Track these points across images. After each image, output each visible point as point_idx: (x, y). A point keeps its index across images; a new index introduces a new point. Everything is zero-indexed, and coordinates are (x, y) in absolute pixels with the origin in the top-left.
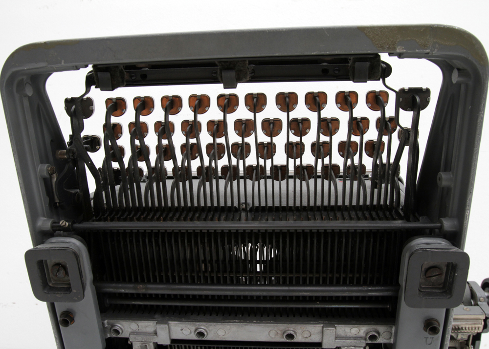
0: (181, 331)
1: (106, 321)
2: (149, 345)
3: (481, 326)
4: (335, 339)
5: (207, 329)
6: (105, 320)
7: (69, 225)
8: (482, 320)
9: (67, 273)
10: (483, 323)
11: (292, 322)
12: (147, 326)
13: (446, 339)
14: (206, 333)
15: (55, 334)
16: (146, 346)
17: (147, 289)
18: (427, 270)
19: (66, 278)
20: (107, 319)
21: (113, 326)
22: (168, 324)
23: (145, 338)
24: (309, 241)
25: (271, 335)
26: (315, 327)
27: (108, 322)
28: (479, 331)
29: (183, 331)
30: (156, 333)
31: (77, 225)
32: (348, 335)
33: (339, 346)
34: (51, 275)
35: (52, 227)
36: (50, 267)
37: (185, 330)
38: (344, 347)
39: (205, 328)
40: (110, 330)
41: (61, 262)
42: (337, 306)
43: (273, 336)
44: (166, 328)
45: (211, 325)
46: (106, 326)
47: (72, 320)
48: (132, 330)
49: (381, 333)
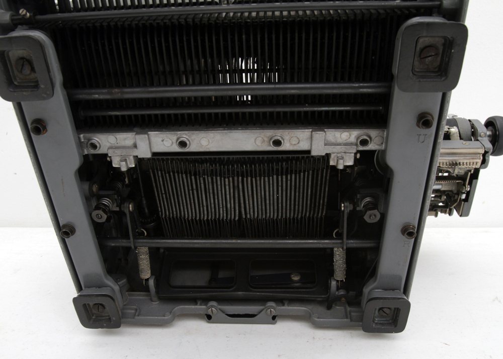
0: (162, 143)
1: (82, 136)
2: (129, 158)
3: (480, 161)
4: (325, 145)
5: (189, 139)
6: (81, 134)
7: (30, 16)
8: (481, 155)
9: (33, 69)
10: (481, 158)
11: (279, 128)
12: (125, 138)
13: (439, 137)
14: (188, 143)
15: (28, 147)
16: (126, 159)
17: (123, 93)
18: (422, 50)
19: (33, 76)
20: (83, 133)
21: (89, 140)
22: (148, 135)
23: (124, 152)
24: (297, 35)
25: (257, 143)
26: (303, 132)
27: (84, 137)
28: (477, 167)
29: (164, 142)
30: (135, 146)
31: (39, 17)
32: (338, 141)
33: (328, 152)
34: (16, 73)
35: (12, 20)
36: (13, 63)
37: (166, 141)
38: (334, 153)
39: (187, 137)
40: (87, 144)
41: (25, 56)
42: (327, 109)
43: (259, 144)
44: (145, 138)
45: (193, 134)
46: (83, 140)
47: (45, 128)
48: (110, 145)
49: (373, 138)
